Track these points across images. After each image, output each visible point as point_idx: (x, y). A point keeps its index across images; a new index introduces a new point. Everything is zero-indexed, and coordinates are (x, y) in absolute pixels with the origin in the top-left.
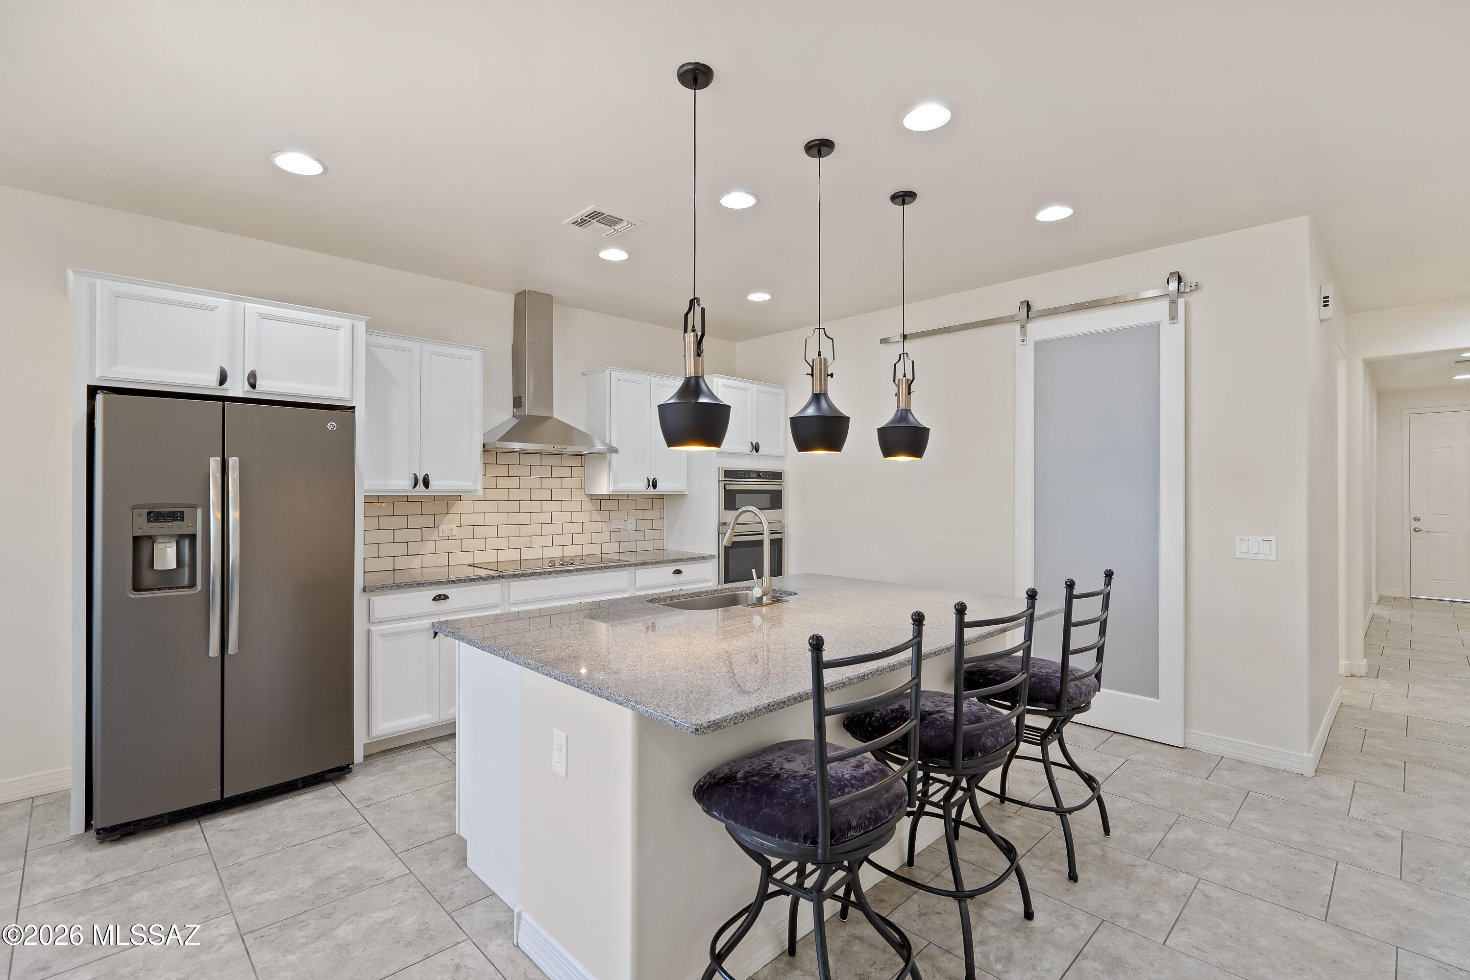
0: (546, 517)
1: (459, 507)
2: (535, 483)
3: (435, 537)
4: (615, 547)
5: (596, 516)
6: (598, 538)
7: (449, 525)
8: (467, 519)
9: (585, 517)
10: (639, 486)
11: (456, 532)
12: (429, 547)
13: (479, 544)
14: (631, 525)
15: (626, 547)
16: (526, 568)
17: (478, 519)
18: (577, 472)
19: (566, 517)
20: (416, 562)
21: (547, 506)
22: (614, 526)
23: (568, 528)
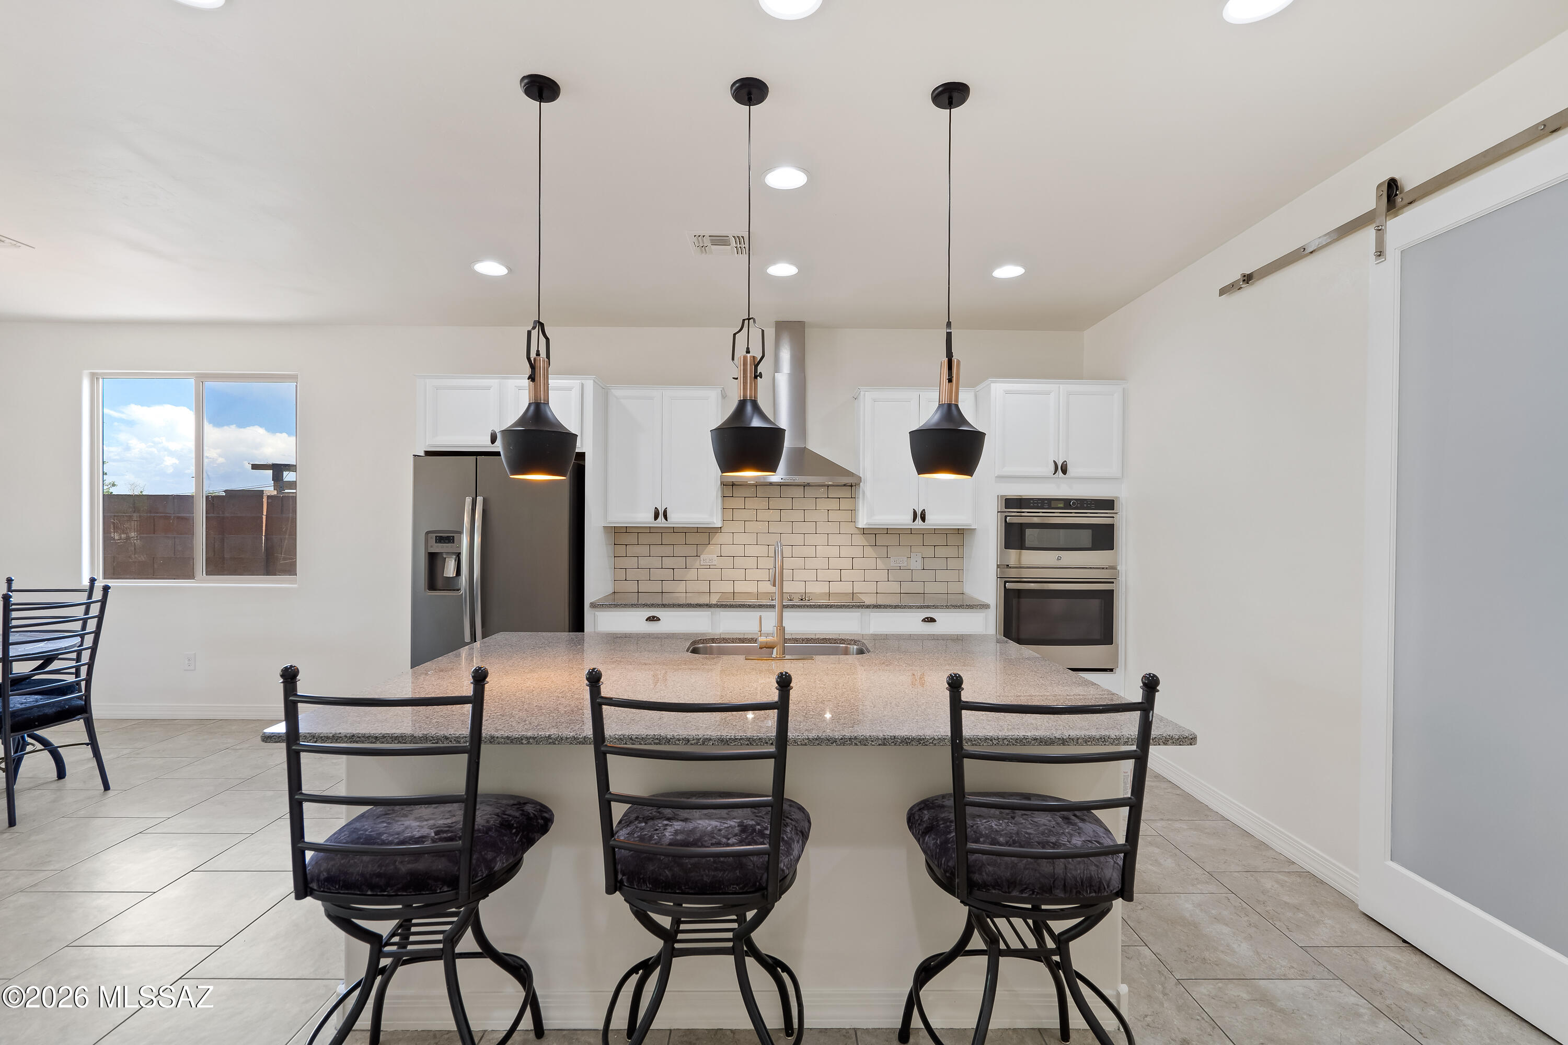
0: (810, 551)
1: (719, 538)
2: (798, 515)
3: (697, 565)
4: (895, 587)
5: (869, 551)
6: (870, 575)
7: (710, 555)
8: (727, 550)
9: (857, 552)
10: (903, 519)
11: (716, 561)
12: (692, 574)
13: (739, 574)
14: (916, 563)
15: (907, 587)
16: (739, 600)
17: (739, 550)
18: (845, 504)
19: (834, 551)
20: (681, 587)
21: (811, 539)
22: (892, 563)
23: (834, 563)
